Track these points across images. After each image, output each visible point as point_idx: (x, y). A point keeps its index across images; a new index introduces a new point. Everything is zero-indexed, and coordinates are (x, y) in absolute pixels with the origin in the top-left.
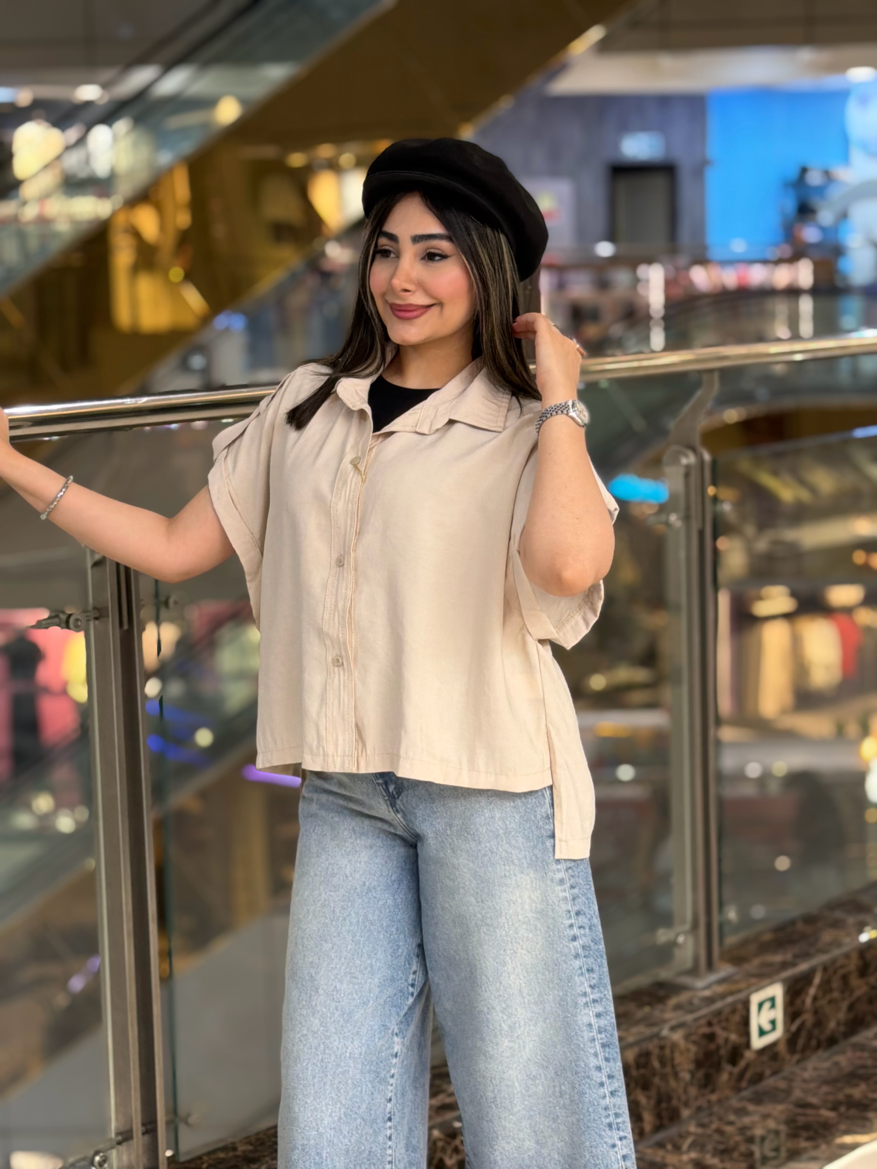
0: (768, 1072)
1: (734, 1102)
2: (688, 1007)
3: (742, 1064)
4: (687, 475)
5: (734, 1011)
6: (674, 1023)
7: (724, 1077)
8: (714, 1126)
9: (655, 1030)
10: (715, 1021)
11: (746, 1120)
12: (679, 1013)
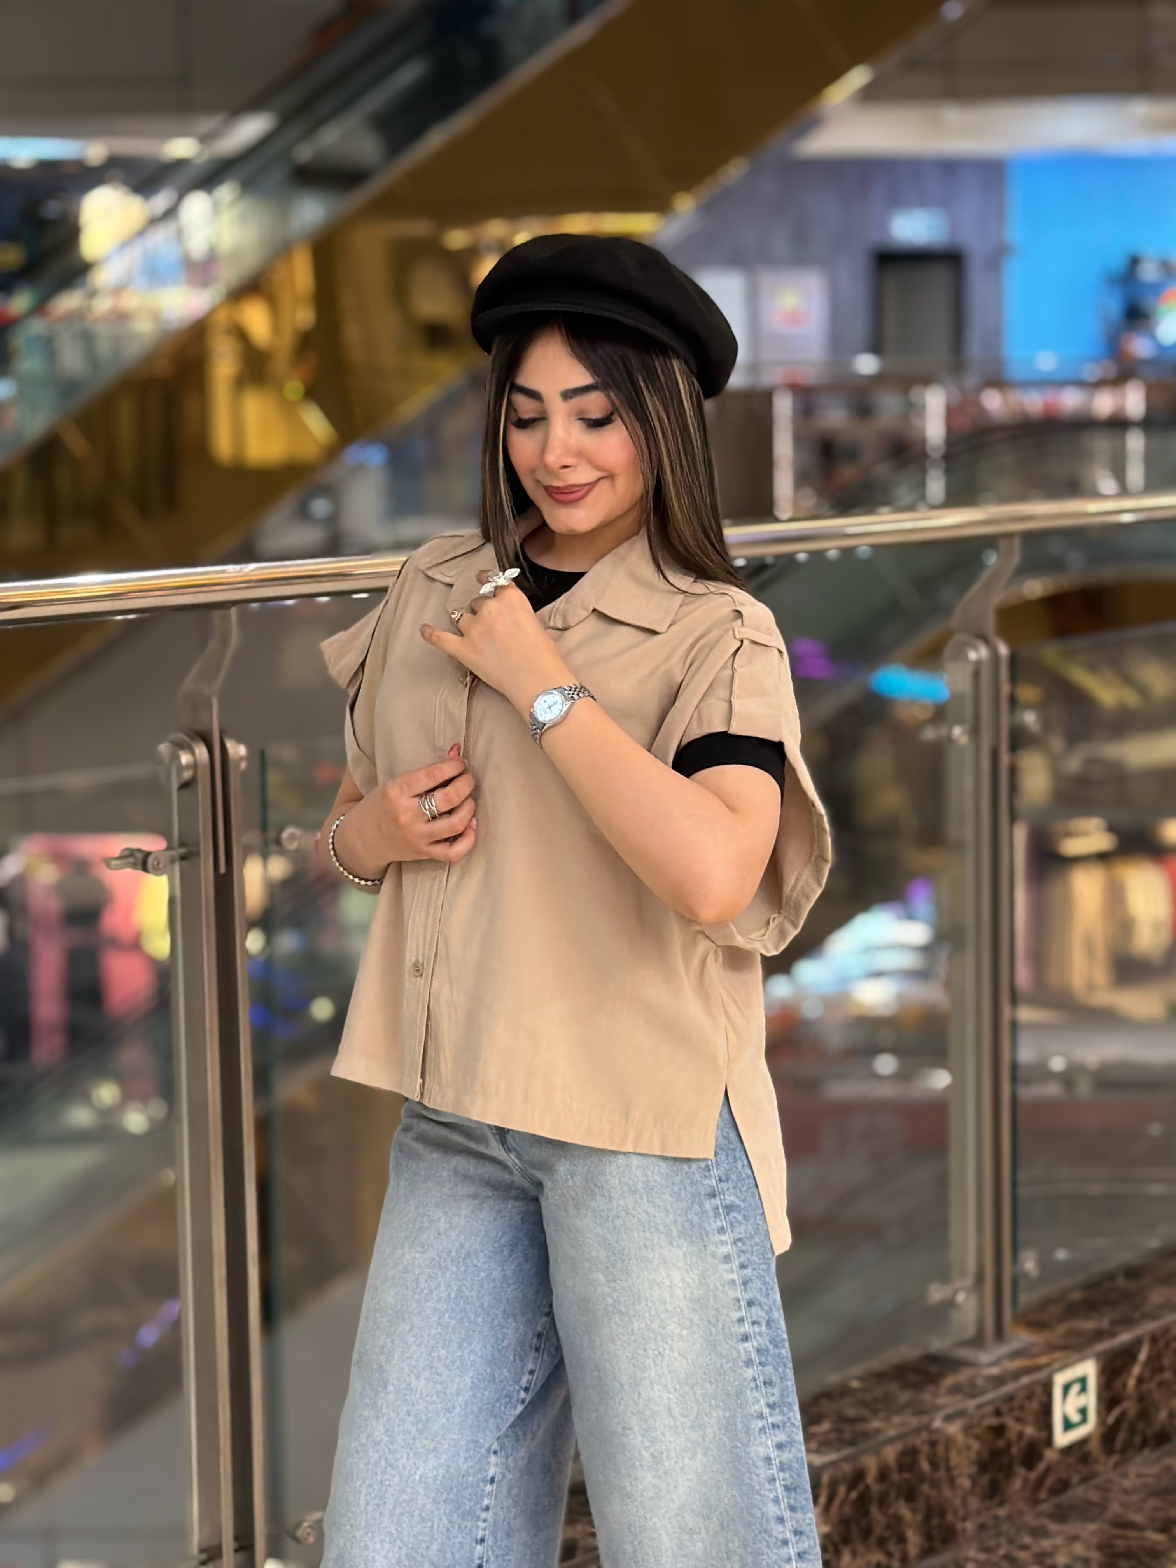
0: (1075, 1479)
1: (1030, 1519)
2: (970, 1390)
3: (1041, 1467)
4: (976, 675)
5: (1030, 1396)
6: (949, 1410)
7: (1017, 1484)
8: (1002, 1551)
9: (925, 1419)
10: (1005, 1408)
11: (1046, 1544)
12: (958, 1397)
